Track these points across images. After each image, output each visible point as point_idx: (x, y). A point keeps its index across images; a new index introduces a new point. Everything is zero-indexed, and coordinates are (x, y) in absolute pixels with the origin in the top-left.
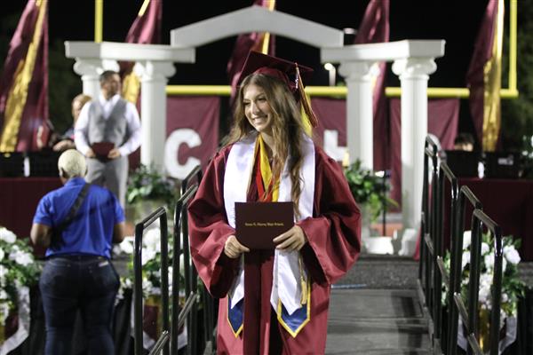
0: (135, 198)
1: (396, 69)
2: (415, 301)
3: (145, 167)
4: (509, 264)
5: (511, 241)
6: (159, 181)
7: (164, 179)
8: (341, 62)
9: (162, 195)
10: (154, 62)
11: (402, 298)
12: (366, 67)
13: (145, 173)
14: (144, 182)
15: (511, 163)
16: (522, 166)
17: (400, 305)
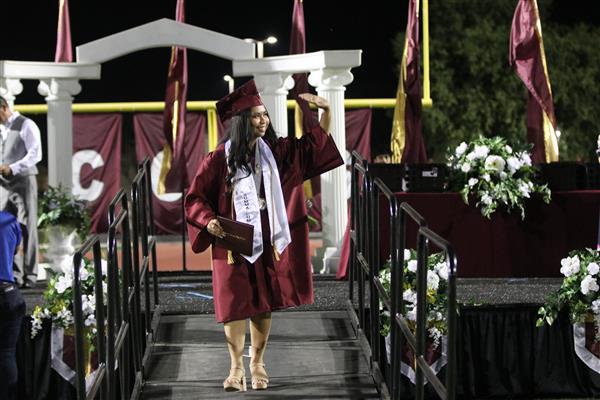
0: (43, 222)
1: (312, 81)
2: (347, 322)
3: (53, 190)
4: (442, 281)
5: (443, 257)
6: (68, 203)
7: (72, 202)
8: (255, 75)
9: (71, 218)
10: (58, 79)
11: (333, 319)
12: (281, 80)
13: (54, 196)
14: (53, 206)
15: (436, 175)
16: (447, 178)
17: (332, 327)
